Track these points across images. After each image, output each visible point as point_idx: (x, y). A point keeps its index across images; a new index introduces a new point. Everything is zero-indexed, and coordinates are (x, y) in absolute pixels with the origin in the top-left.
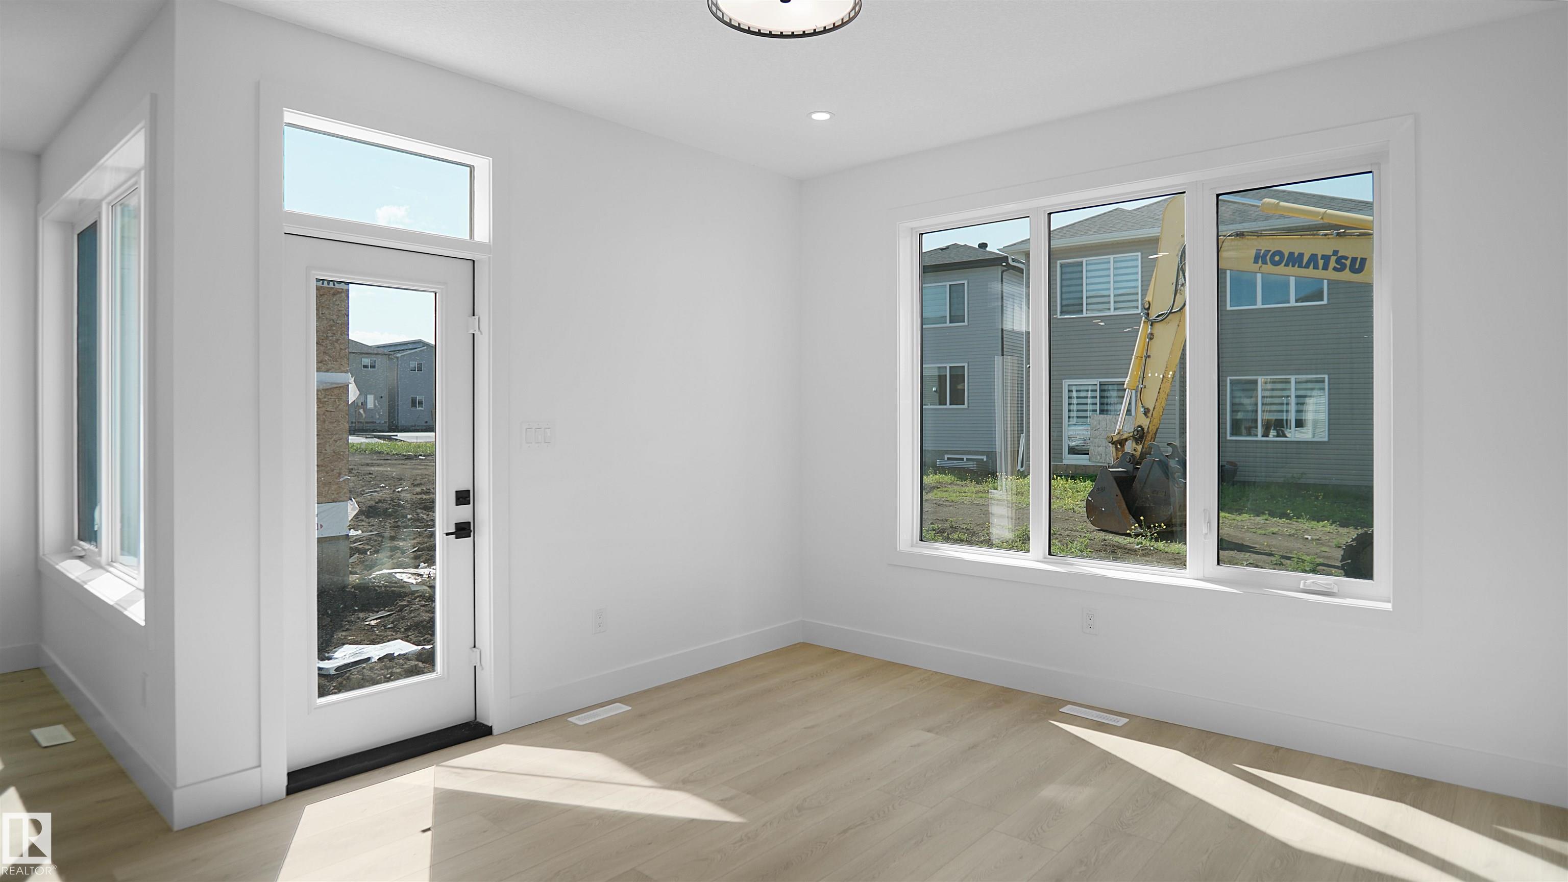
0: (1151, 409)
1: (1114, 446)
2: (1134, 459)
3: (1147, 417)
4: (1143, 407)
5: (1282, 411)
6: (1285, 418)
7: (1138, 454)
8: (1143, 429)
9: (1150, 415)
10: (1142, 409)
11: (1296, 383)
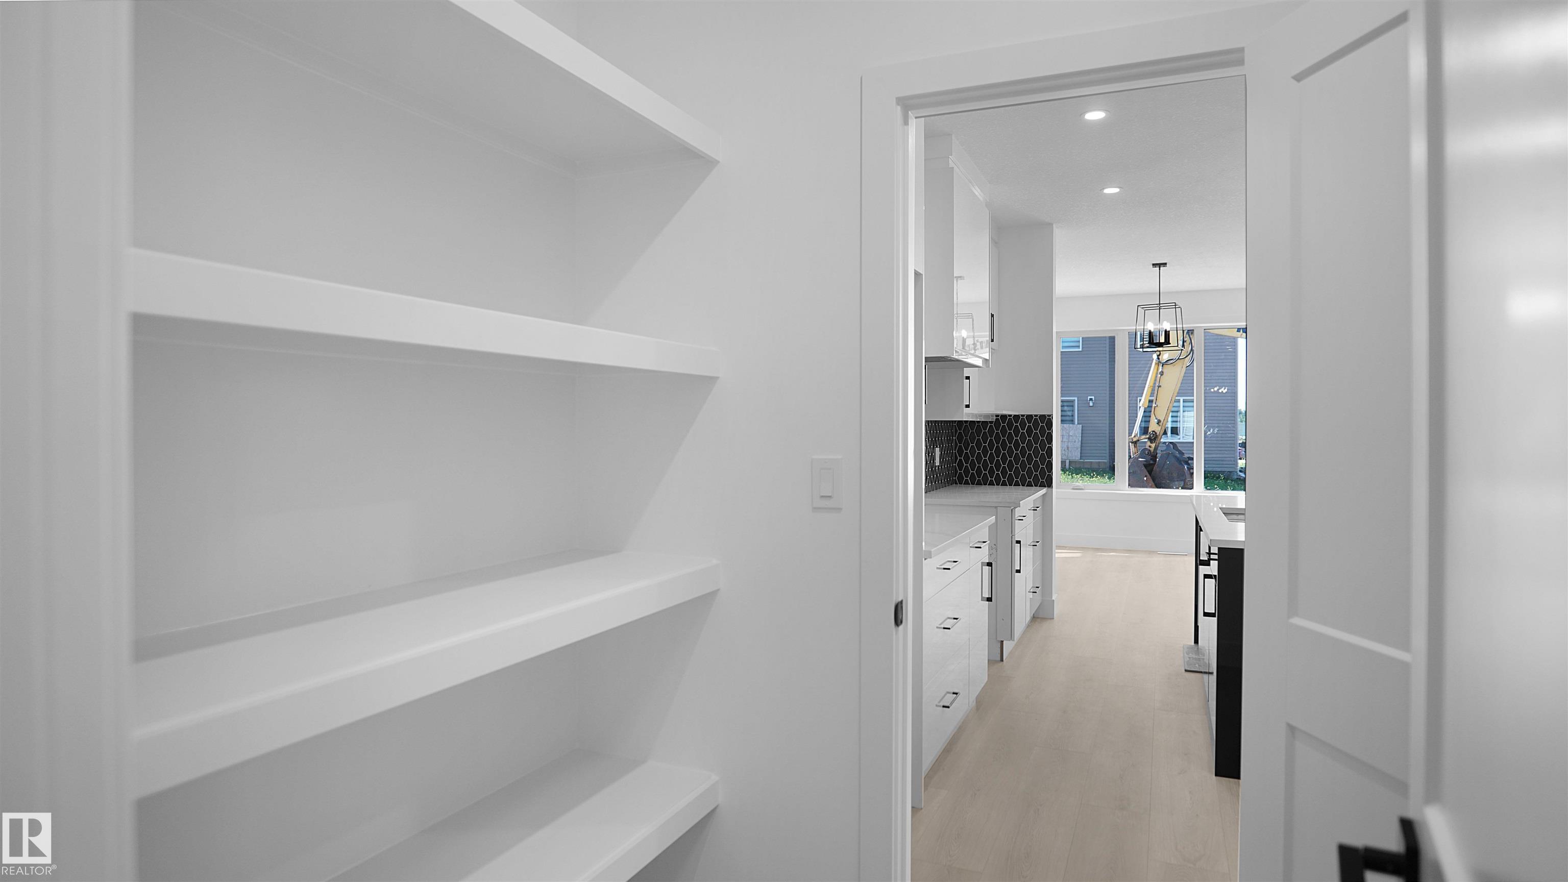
0: (1162, 420)
1: (1133, 444)
2: (1151, 453)
3: (1160, 426)
4: (1156, 419)
5: (1177, 422)
6: (1178, 426)
7: (1152, 449)
8: (1156, 433)
9: (1161, 424)
10: (1156, 420)
11: (1183, 402)
